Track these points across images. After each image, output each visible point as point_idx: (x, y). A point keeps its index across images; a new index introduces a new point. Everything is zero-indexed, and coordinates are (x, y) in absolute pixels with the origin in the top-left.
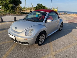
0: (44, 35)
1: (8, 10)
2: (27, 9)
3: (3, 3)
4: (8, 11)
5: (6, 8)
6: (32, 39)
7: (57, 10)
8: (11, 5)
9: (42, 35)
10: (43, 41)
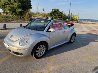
0: (44, 46)
1: (16, 15)
2: (40, 15)
3: (11, 7)
4: (16, 17)
5: (13, 13)
6: (27, 49)
7: (78, 17)
8: (20, 10)
9: (41, 46)
10: (44, 53)
